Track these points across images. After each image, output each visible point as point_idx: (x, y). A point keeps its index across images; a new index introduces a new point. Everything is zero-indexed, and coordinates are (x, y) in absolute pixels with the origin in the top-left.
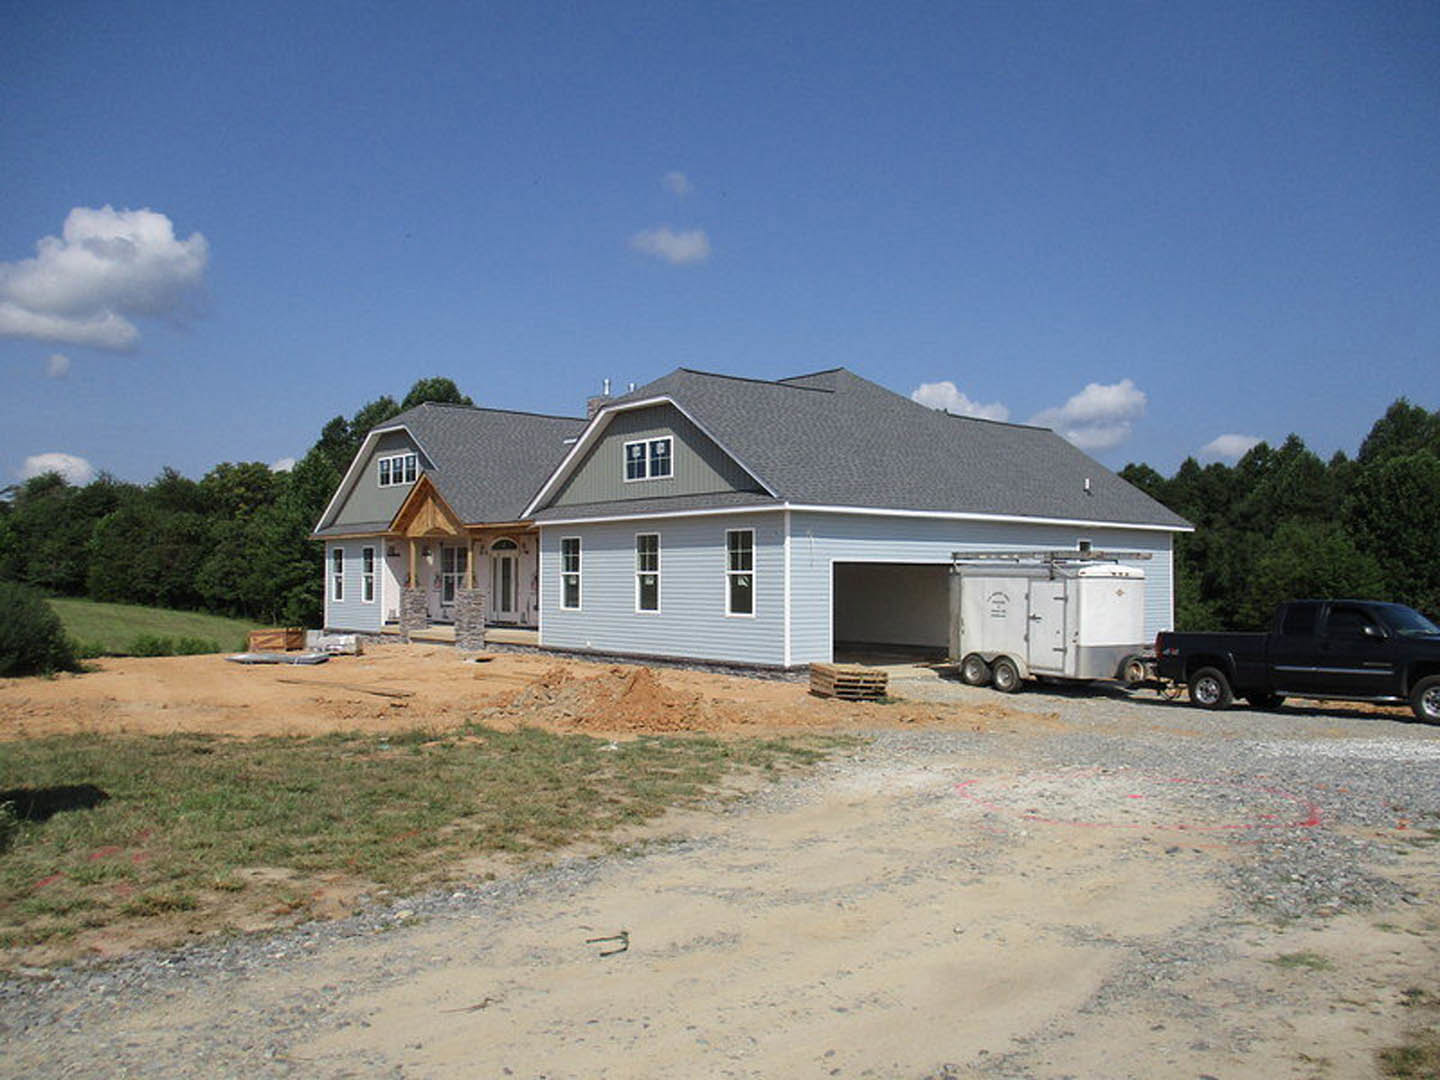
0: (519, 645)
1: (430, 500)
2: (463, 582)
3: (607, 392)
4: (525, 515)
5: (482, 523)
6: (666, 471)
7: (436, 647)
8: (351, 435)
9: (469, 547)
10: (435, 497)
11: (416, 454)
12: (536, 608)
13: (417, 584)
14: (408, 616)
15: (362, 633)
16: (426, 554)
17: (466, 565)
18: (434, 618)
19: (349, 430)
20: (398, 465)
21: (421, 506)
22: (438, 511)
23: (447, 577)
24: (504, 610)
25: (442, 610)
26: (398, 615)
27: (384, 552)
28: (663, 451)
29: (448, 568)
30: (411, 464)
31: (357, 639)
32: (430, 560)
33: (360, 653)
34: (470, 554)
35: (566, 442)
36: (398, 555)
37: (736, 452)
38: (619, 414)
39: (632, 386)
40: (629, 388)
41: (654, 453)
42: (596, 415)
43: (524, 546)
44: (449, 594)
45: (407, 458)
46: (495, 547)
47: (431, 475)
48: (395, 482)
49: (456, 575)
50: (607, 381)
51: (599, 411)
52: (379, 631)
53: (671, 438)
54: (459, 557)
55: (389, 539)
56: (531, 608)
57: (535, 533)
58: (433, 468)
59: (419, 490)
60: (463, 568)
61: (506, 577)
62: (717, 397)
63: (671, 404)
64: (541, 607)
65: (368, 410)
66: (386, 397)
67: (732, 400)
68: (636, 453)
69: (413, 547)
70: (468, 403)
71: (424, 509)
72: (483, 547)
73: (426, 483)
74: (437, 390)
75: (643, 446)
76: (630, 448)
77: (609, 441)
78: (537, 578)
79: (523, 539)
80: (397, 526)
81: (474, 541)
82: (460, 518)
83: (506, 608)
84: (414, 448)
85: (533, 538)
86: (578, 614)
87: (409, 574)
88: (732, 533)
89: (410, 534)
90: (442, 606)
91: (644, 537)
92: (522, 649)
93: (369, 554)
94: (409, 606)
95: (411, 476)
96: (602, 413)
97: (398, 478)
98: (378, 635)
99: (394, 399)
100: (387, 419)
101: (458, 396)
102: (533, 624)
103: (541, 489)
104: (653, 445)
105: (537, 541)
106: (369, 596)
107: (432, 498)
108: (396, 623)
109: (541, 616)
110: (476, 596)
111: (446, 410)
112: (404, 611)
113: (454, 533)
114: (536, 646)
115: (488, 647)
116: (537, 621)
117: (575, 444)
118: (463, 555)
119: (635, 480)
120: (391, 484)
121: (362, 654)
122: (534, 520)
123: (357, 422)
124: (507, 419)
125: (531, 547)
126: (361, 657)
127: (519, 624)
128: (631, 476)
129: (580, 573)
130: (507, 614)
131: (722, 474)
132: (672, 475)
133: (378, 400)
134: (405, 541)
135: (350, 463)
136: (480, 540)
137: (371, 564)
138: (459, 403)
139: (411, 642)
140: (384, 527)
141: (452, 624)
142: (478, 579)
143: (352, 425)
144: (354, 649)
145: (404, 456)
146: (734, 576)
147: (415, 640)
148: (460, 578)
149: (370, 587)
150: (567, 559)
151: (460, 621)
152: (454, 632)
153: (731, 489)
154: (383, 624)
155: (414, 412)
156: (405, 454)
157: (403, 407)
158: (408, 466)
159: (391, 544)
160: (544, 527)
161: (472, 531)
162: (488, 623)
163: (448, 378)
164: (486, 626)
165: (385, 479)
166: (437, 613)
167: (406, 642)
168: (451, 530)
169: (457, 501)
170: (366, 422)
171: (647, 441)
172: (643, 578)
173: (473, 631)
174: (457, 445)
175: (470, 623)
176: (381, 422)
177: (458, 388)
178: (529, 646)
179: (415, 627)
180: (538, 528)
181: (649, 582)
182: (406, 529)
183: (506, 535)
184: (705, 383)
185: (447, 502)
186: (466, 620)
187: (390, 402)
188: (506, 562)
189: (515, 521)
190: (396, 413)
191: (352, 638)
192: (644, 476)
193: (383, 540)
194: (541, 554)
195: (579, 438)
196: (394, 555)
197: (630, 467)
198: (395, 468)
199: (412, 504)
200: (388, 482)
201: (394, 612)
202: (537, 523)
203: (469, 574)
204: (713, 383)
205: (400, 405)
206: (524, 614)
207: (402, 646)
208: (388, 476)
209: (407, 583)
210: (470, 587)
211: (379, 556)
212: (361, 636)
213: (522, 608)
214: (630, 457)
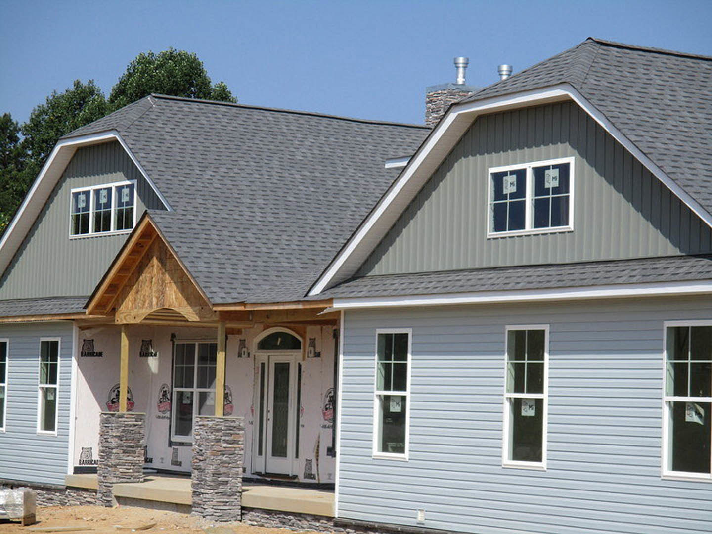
0: (299, 515)
1: (155, 261)
2: (209, 402)
3: (460, 80)
4: (314, 292)
5: (243, 303)
6: (560, 218)
7: (158, 514)
8: (25, 145)
9: (220, 340)
10: (165, 257)
11: (135, 182)
12: (332, 452)
13: (131, 405)
14: (113, 461)
15: (35, 487)
16: (145, 354)
17: (213, 372)
18: (156, 464)
19: (21, 137)
20: (103, 201)
21: (140, 270)
22: (167, 277)
23: (181, 395)
24: (274, 454)
25: (171, 450)
26: (96, 457)
27: (75, 348)
28: (556, 184)
29: (183, 377)
30: (125, 199)
31: (27, 497)
32: (153, 363)
33: (30, 520)
34: (220, 356)
35: (388, 165)
36: (100, 354)
37: (684, 187)
38: (482, 119)
39: (505, 68)
40: (500, 72)
41: (540, 188)
42: (442, 119)
43: (313, 343)
44: (184, 423)
45: (119, 189)
46: (265, 344)
47: (158, 220)
48: (97, 230)
49: (196, 390)
50: (461, 60)
51: (447, 112)
52: (62, 483)
53: (571, 160)
54: (202, 359)
55: (84, 326)
56: (323, 451)
57: (332, 321)
58: (164, 208)
59: (138, 244)
60: (208, 379)
61: (281, 396)
62: (652, 90)
63: (572, 102)
64: (338, 449)
65: (55, 104)
66: (85, 83)
67: (681, 94)
68: (509, 188)
69: (125, 341)
70: (223, 96)
71: (145, 276)
72: (243, 343)
73: (149, 233)
74: (171, 74)
75: (521, 175)
76: (498, 178)
77: (464, 166)
78: (333, 401)
79: (312, 331)
80: (98, 306)
81: (229, 332)
82: (206, 294)
83: (279, 450)
84: (131, 172)
85: (330, 329)
86: (403, 464)
87: (117, 388)
88: (678, 330)
89: (121, 318)
90: (171, 444)
91: (522, 333)
92: (305, 523)
93: (50, 352)
94: (114, 442)
95: (124, 220)
96: (452, 117)
97: (103, 223)
98: (61, 491)
99: (98, 85)
100: (88, 120)
101: (206, 83)
102: (324, 480)
103: (345, 246)
104: (539, 173)
105: (336, 336)
106: (49, 423)
107: (160, 260)
108: (93, 471)
109: (338, 465)
110: (229, 428)
111: (185, 107)
112: (106, 452)
113: (196, 318)
114: (330, 519)
115: (248, 516)
116: (332, 475)
117: (404, 169)
118: (209, 355)
119: (507, 233)
120: (91, 232)
121: (35, 523)
122: (330, 300)
123: (35, 125)
124: (288, 123)
125: (325, 346)
126: (32, 528)
127: (302, 479)
128: (499, 226)
129: (407, 393)
130: (279, 460)
131: (658, 225)
132: (571, 226)
133: (72, 88)
134: (114, 331)
135: (23, 195)
136: (239, 332)
137: (54, 369)
138: (207, 95)
139: (116, 504)
140: (76, 306)
141: (187, 475)
142: (235, 399)
143: (27, 129)
144: (21, 513)
145: (113, 185)
146: (677, 404)
147: (122, 500)
148: (203, 397)
149: (50, 408)
150: (387, 367)
151: (199, 469)
152: (190, 490)
153: (673, 251)
154: (71, 471)
155: (132, 112)
156: (116, 182)
157: (112, 101)
158: (120, 204)
159: (88, 334)
160: (349, 312)
161: (226, 316)
162: (248, 475)
163: (190, 52)
164: (246, 481)
165: (81, 225)
166: (162, 456)
167: (109, 504)
168: (190, 314)
169: (201, 264)
170: (50, 125)
171: (529, 167)
172: (517, 404)
173: (222, 489)
174: (204, 168)
175: (217, 474)
176: (76, 127)
177: (205, 68)
178: (317, 518)
179: (125, 478)
180: (338, 312)
181: (528, 412)
182: (114, 310)
183: (282, 324)
184: (633, 67)
185: (185, 264)
186: (211, 469)
187: (92, 93)
188: (282, 370)
189: (298, 302)
190: (101, 111)
191: (18, 495)
192: (522, 226)
193: (75, 331)
194: (341, 357)
195: (413, 157)
196: (92, 354)
197: (499, 211)
198: (98, 205)
199: (124, 268)
200: (86, 230)
201: (88, 451)
202: (337, 305)
203: (217, 391)
204: (647, 66)
205: (107, 98)
206: (309, 462)
207: (101, 509)
208: (86, 218)
209: (113, 403)
210: (219, 413)
211: (69, 356)
212: (33, 492)
213: (307, 452)
214: (499, 193)
